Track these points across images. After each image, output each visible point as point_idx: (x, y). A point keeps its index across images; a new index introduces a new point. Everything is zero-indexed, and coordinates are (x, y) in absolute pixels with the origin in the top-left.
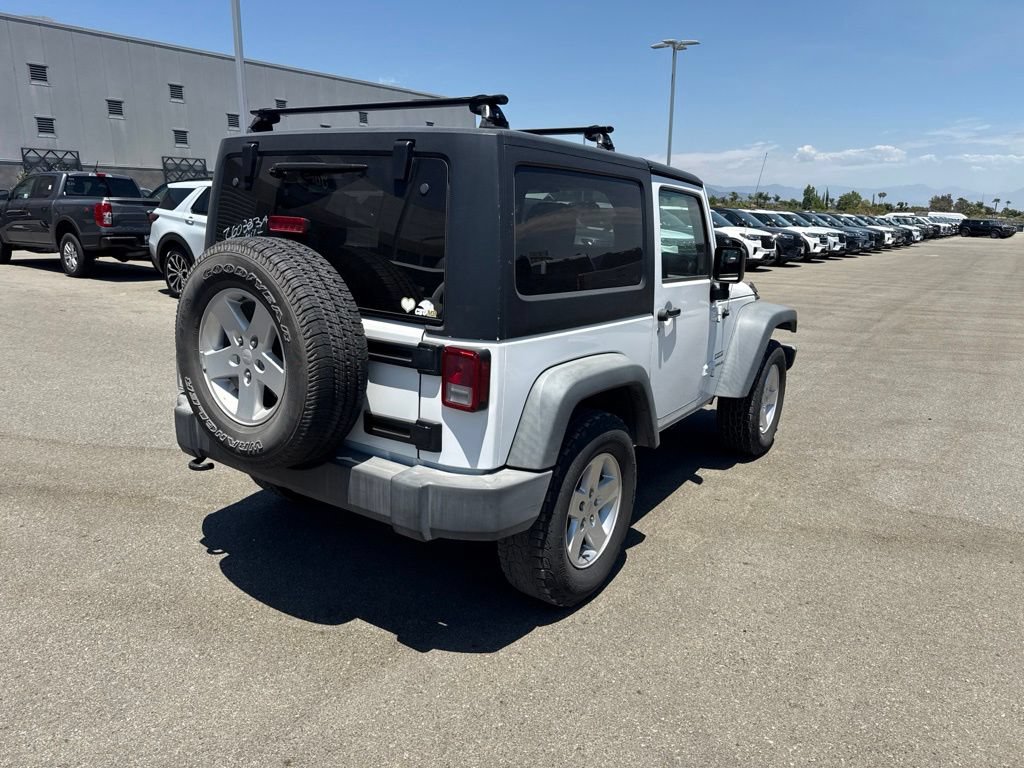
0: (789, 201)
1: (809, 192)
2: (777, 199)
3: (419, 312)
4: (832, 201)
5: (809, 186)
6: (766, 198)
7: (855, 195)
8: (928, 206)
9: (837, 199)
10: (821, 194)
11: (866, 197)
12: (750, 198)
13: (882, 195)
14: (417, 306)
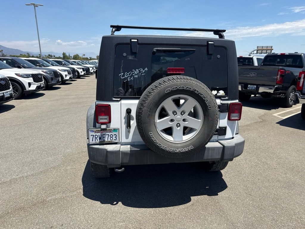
0: (58, 57)
1: (64, 54)
2: (54, 56)
3: (218, 94)
4: (71, 57)
5: (64, 53)
6: (51, 56)
7: (77, 55)
8: (96, 58)
9: (73, 56)
10: (67, 55)
11: (81, 56)
12: (46, 56)
13: (84, 55)
14: (218, 93)
